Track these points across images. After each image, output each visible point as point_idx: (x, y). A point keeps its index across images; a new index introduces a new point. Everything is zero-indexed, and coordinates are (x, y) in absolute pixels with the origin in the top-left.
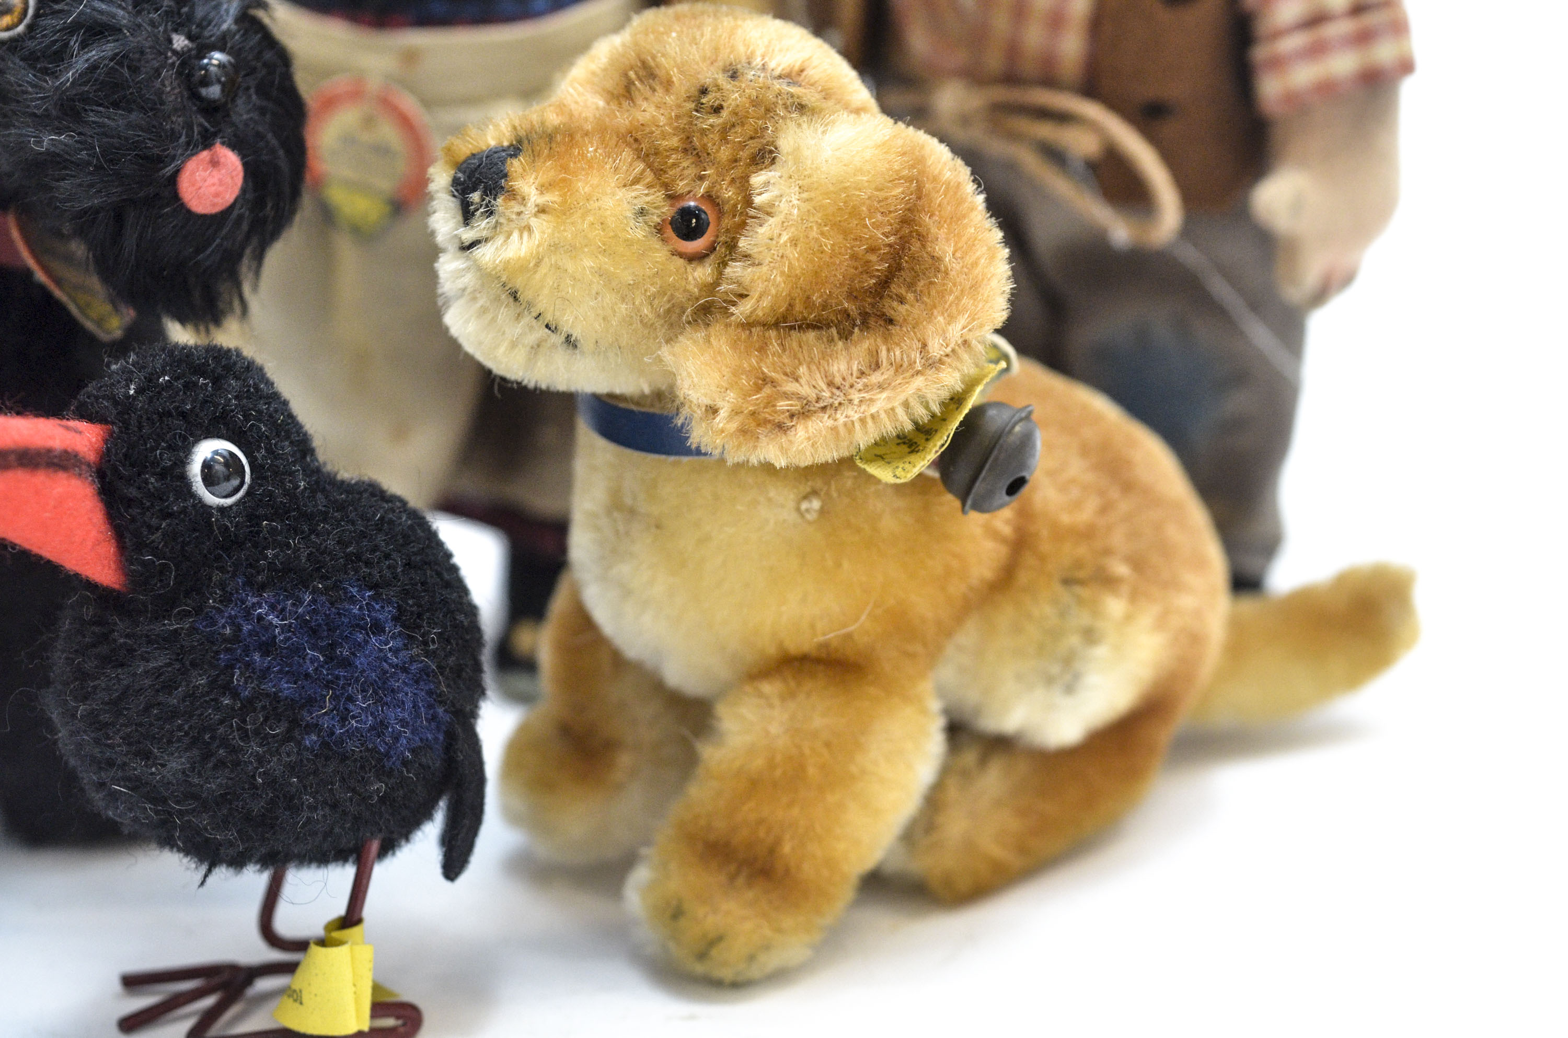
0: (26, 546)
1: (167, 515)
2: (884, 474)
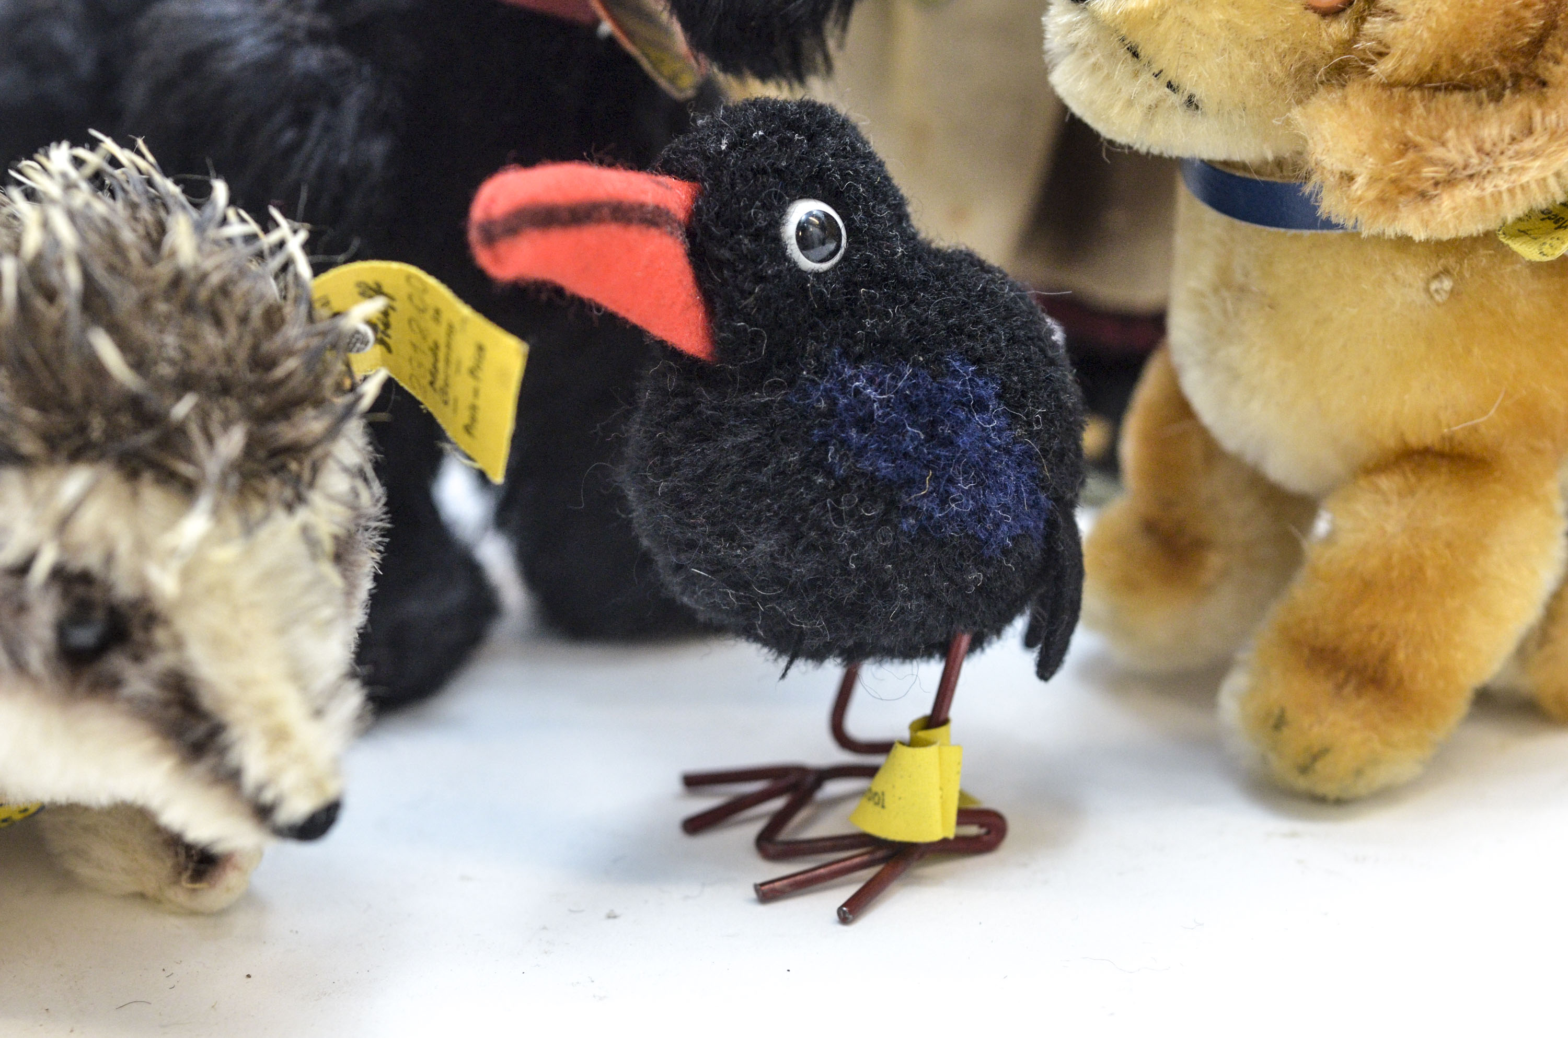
0: (612, 307)
1: (760, 278)
2: (1528, 250)
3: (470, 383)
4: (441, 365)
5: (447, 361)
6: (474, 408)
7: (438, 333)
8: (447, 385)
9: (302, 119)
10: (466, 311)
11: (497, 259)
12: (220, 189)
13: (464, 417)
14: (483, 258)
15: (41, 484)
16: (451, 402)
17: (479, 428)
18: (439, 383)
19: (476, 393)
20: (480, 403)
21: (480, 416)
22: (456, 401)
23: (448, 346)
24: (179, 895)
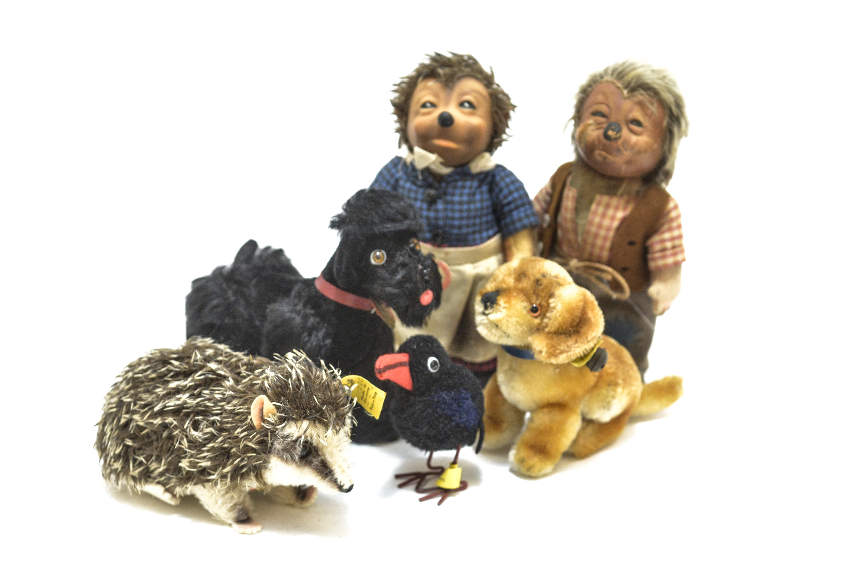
3: (373, 399)
4: (365, 395)
5: (367, 395)
6: (373, 405)
7: (366, 390)
8: (366, 399)
9: (310, 335)
10: (373, 386)
11: (381, 376)
12: (322, 362)
13: (370, 406)
14: (378, 376)
15: (299, 424)
16: (367, 403)
17: (374, 408)
18: (364, 398)
19: (374, 402)
20: (375, 404)
21: (374, 406)
22: (368, 403)
23: (368, 392)
24: (298, 504)
